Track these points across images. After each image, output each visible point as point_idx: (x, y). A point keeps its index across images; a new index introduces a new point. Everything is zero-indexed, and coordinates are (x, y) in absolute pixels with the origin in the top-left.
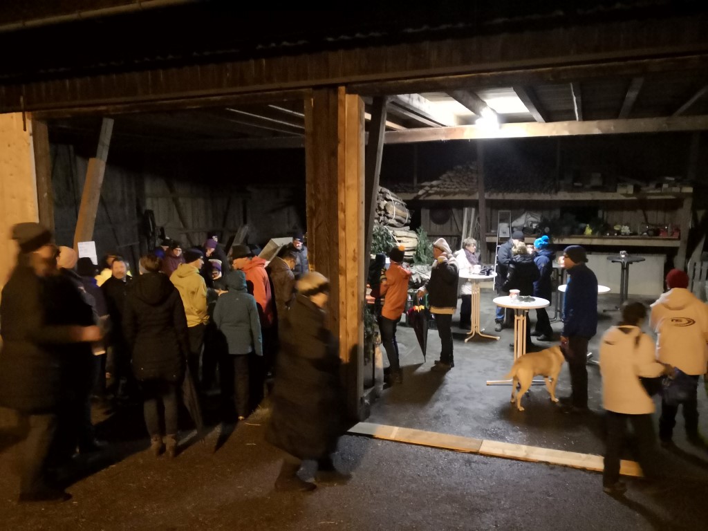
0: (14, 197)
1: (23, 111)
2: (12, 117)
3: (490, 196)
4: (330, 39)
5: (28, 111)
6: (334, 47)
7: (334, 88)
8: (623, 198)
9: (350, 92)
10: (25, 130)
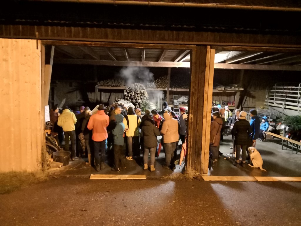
0: (26, 82)
1: (37, 39)
2: (29, 42)
3: (171, 89)
4: (205, 27)
5: (40, 39)
6: (207, 30)
7: (206, 46)
8: (218, 91)
9: (211, 48)
10: (37, 49)
